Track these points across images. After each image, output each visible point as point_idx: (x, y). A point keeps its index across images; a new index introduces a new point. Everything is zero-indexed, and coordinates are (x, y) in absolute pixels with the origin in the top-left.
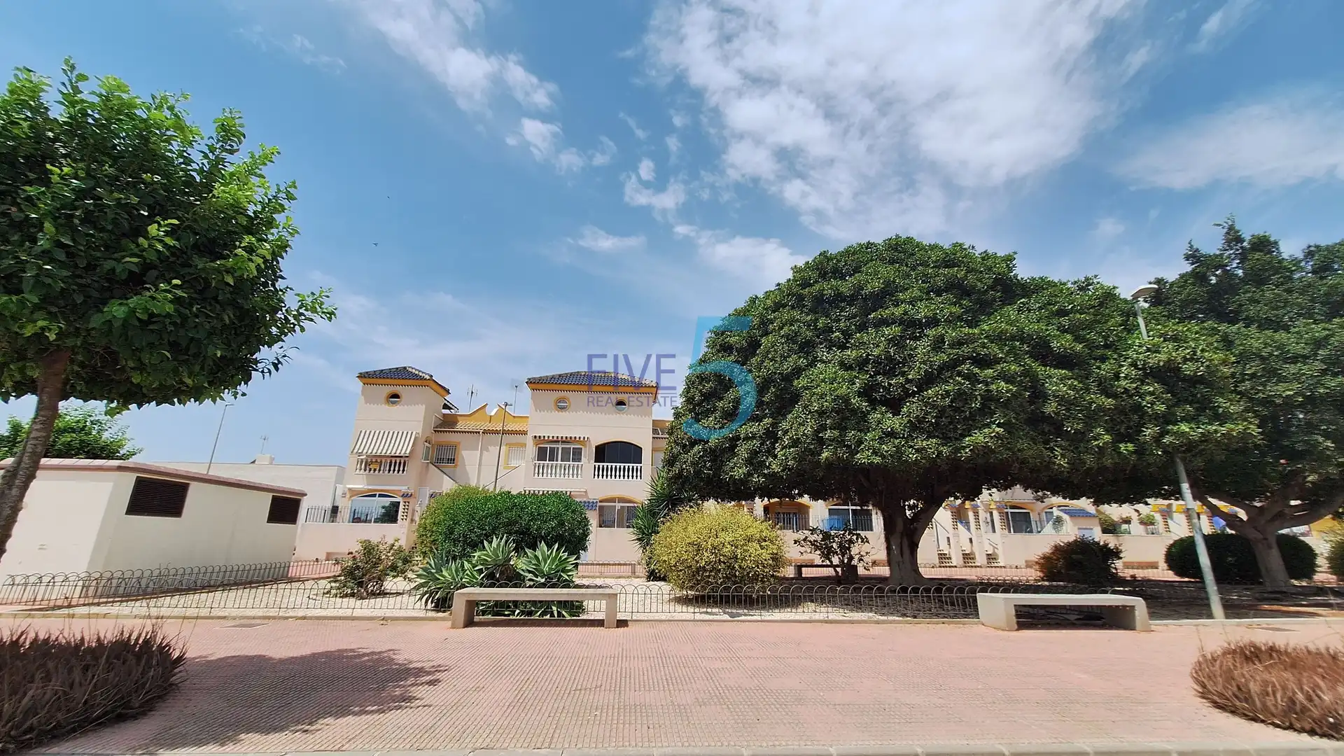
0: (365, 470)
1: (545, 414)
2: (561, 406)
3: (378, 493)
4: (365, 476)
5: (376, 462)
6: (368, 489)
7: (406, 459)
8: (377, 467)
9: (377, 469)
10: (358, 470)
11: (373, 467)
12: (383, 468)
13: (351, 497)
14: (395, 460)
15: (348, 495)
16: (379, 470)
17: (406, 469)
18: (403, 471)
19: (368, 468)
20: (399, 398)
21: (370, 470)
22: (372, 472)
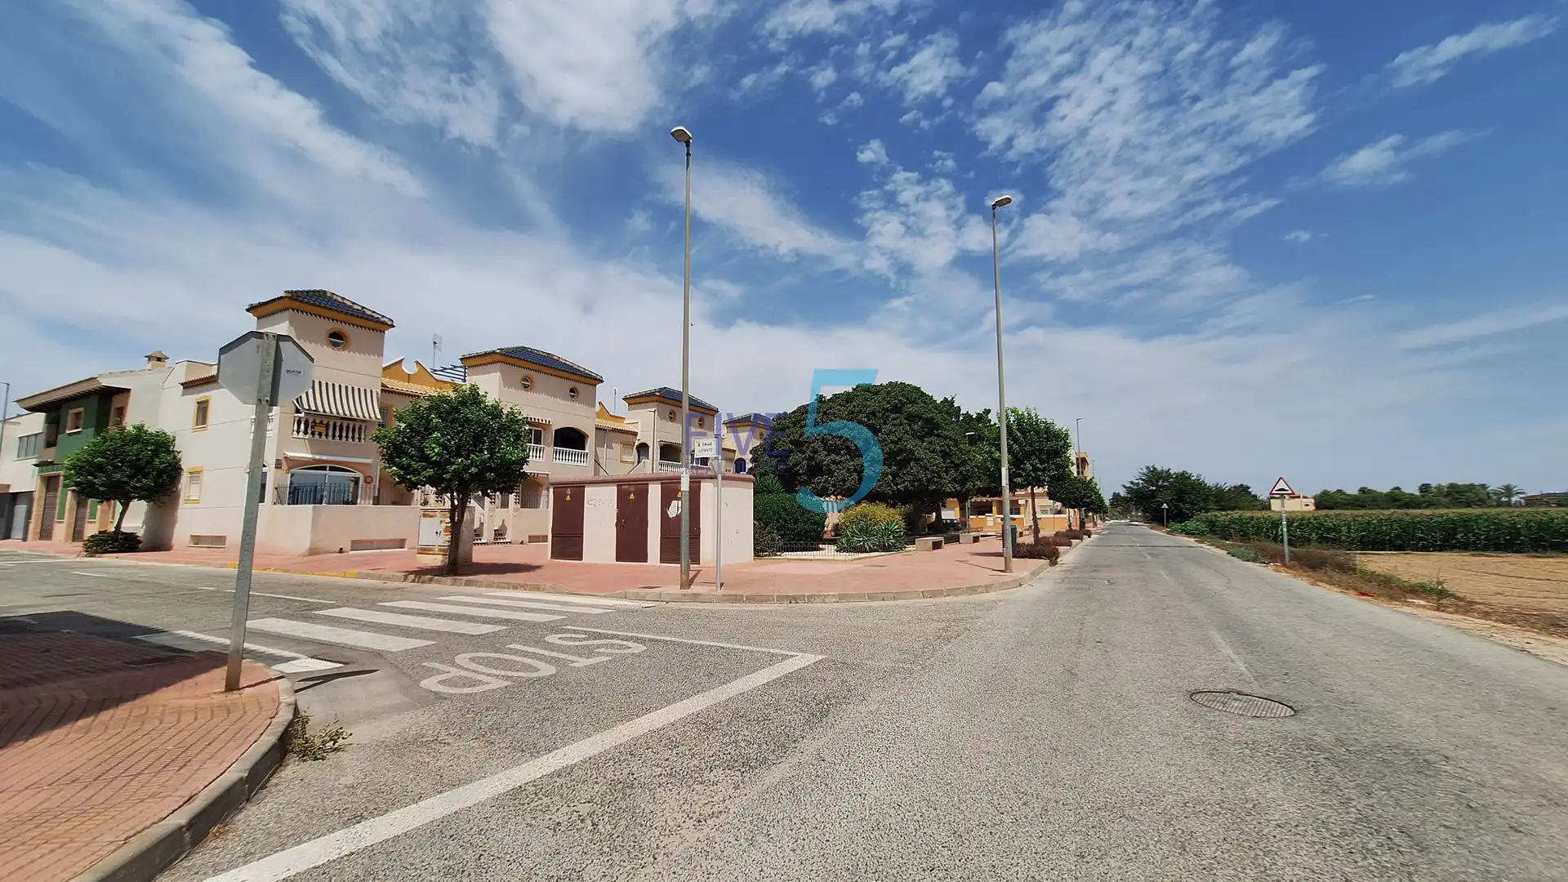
0: (306, 433)
1: (512, 390)
2: (527, 385)
3: (328, 465)
4: (307, 441)
5: (321, 423)
6: (314, 459)
7: (364, 425)
8: (323, 430)
9: (324, 434)
10: (295, 432)
11: (317, 430)
12: (330, 433)
13: (289, 468)
14: (348, 424)
15: (285, 466)
16: (327, 435)
17: (363, 437)
18: (359, 439)
19: (309, 431)
20: (342, 340)
21: (313, 433)
22: (317, 436)
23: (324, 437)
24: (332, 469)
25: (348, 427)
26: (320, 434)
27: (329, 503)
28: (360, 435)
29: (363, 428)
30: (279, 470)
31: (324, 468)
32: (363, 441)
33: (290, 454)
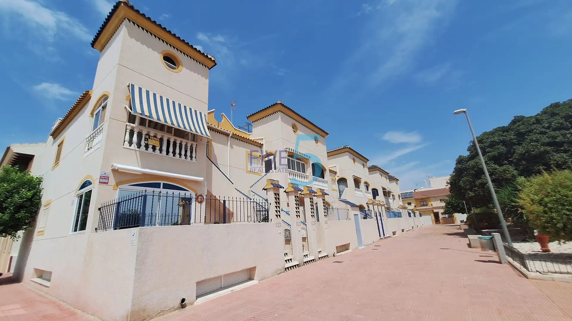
0: (139, 145)
3: (162, 183)
4: (140, 154)
5: (156, 137)
6: (147, 175)
7: (195, 144)
8: (157, 144)
9: (158, 148)
10: (126, 143)
11: (151, 142)
12: (164, 148)
13: (118, 184)
14: (181, 141)
15: (112, 181)
16: (161, 150)
17: (194, 155)
18: (191, 157)
19: (143, 143)
20: (175, 65)
21: (147, 146)
22: (150, 150)
23: (157, 151)
24: (166, 186)
25: (181, 145)
26: (154, 148)
27: (161, 224)
28: (191, 152)
29: (194, 147)
30: (104, 186)
31: (157, 186)
32: (194, 158)
33: (118, 166)
